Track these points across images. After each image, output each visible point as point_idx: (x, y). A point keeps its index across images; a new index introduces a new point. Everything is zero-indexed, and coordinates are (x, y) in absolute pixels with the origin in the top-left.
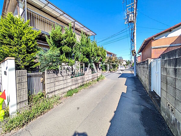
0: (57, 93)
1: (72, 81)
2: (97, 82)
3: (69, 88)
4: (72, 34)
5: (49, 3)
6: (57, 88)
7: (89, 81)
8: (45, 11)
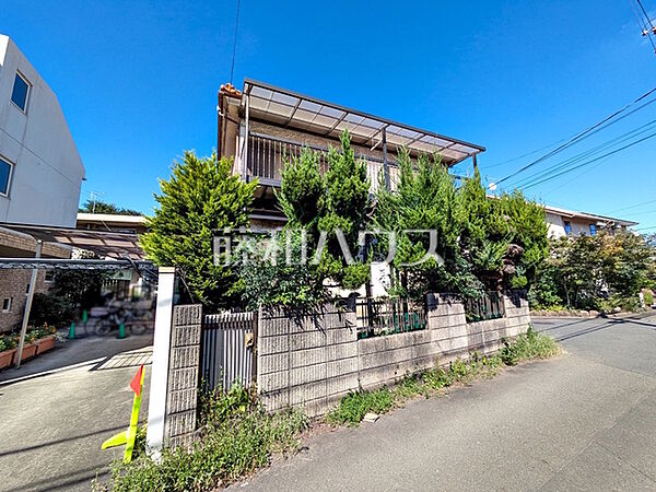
0: (297, 397)
1: (365, 352)
2: (502, 368)
3: (353, 384)
4: (352, 167)
5: (301, 99)
6: (298, 377)
7: (454, 359)
8: (302, 125)
